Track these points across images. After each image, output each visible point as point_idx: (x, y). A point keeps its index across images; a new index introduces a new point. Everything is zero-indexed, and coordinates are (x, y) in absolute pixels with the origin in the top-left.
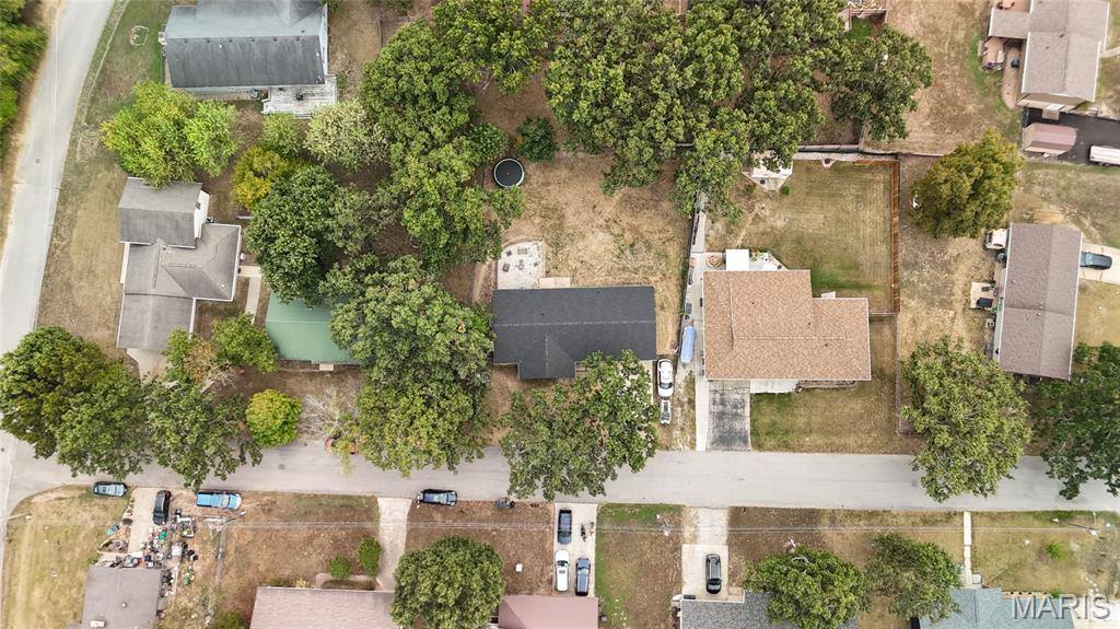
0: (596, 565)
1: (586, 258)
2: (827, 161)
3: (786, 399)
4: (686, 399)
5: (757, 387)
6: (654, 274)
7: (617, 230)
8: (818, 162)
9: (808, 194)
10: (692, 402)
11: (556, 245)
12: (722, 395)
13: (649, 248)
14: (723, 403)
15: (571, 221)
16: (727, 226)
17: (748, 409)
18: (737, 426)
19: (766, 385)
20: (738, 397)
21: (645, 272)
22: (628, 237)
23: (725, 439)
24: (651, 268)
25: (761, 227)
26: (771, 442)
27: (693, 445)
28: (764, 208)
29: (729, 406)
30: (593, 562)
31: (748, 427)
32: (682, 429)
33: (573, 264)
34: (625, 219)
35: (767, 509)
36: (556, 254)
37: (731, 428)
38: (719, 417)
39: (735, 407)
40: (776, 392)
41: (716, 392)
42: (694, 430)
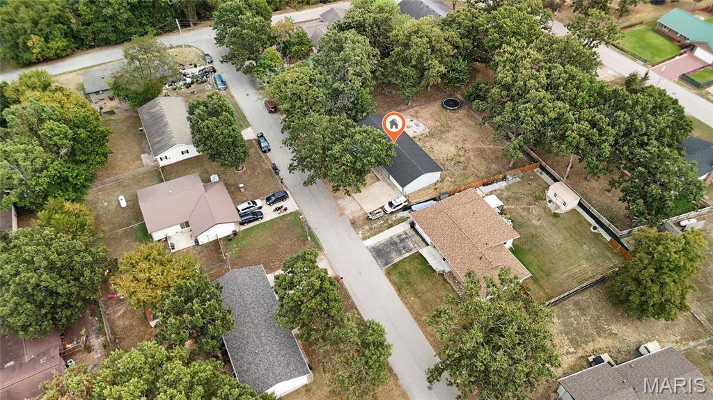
0: (262, 223)
1: (435, 148)
2: (595, 228)
3: (430, 271)
4: (390, 222)
5: (425, 252)
6: (451, 177)
7: (461, 153)
8: (590, 225)
9: (566, 228)
10: (391, 226)
11: (431, 135)
12: (407, 238)
13: (465, 168)
14: (402, 241)
15: (450, 135)
16: (510, 197)
17: (408, 255)
18: (393, 255)
19: (431, 256)
20: (412, 246)
21: (449, 174)
22: (462, 159)
23: (380, 253)
24: (454, 175)
25: (525, 214)
26: (395, 278)
27: (365, 238)
28: (536, 210)
29: (402, 245)
30: (263, 221)
31: (396, 261)
32: (371, 229)
33: (427, 145)
34: (471, 154)
35: (349, 297)
36: (427, 136)
37: (390, 252)
38: (392, 243)
39: (404, 248)
40: (430, 264)
41: (407, 234)
42: (375, 235)
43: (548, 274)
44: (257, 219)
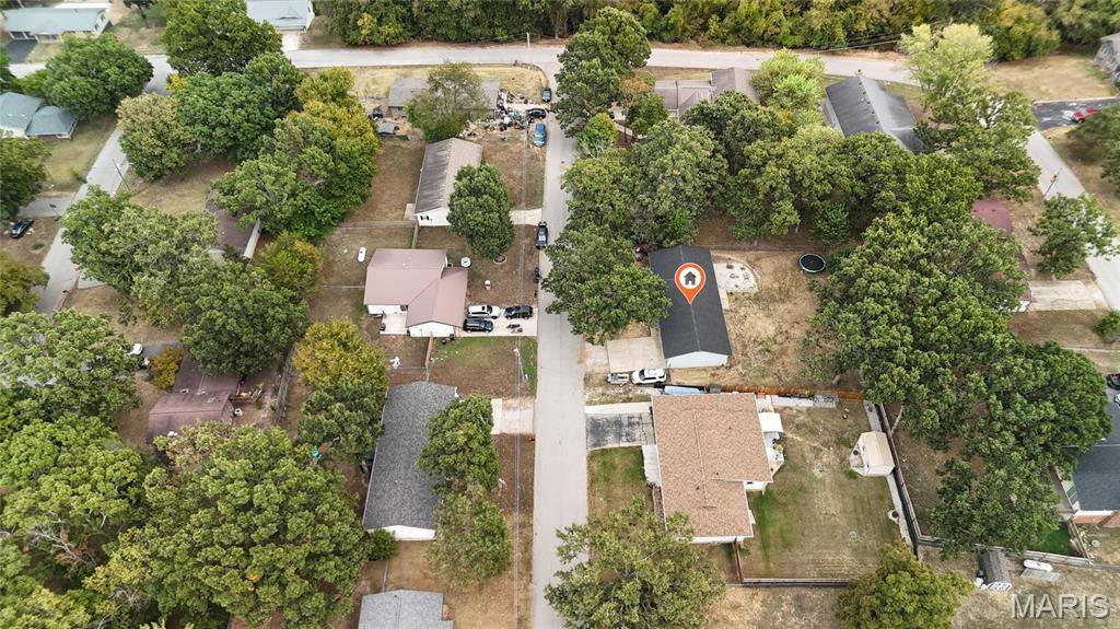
0: (488, 338)
1: (749, 319)
2: (895, 515)
3: (639, 476)
4: (631, 396)
5: (649, 451)
6: (744, 368)
7: (779, 339)
8: (892, 507)
9: (854, 497)
10: (629, 400)
11: (757, 298)
12: (638, 423)
13: (770, 363)
14: (631, 424)
15: (781, 308)
16: (804, 425)
17: (627, 445)
18: (610, 437)
19: (652, 459)
20: (637, 436)
21: (745, 361)
22: (775, 348)
23: (596, 429)
24: (750, 365)
25: (810, 455)
26: (596, 466)
27: (589, 403)
28: (829, 457)
29: (627, 429)
30: (491, 334)
31: (609, 446)
32: (603, 395)
33: (742, 311)
34: (792, 345)
35: (533, 466)
36: (749, 298)
37: (608, 432)
38: (618, 423)
39: (627, 435)
40: (645, 468)
41: (641, 418)
42: (604, 403)
43: (787, 546)
44: (484, 330)
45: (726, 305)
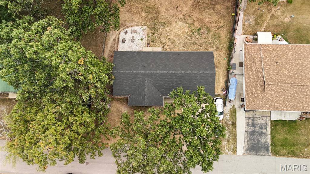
1: (171, 37)
3: (294, 124)
4: (230, 122)
5: (275, 116)
6: (212, 47)
7: (190, 21)
10: (234, 124)
11: (154, 29)
12: (253, 120)
13: (209, 31)
14: (254, 125)
15: (163, 15)
16: (256, 20)
17: (269, 130)
18: (263, 140)
19: (281, 115)
20: (263, 122)
21: (206, 46)
22: (197, 24)
23: (255, 148)
24: (210, 43)
25: (276, 22)
26: (283, 151)
27: (235, 151)
28: (277, 11)
29: (257, 128)
31: (269, 141)
32: (228, 141)
33: (164, 40)
34: (195, 15)
36: (154, 34)
37: (259, 141)
38: (251, 134)
39: (261, 128)
40: (287, 119)
41: (249, 118)
42: (236, 141)
45: (159, 49)
